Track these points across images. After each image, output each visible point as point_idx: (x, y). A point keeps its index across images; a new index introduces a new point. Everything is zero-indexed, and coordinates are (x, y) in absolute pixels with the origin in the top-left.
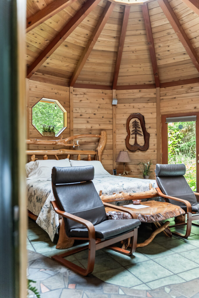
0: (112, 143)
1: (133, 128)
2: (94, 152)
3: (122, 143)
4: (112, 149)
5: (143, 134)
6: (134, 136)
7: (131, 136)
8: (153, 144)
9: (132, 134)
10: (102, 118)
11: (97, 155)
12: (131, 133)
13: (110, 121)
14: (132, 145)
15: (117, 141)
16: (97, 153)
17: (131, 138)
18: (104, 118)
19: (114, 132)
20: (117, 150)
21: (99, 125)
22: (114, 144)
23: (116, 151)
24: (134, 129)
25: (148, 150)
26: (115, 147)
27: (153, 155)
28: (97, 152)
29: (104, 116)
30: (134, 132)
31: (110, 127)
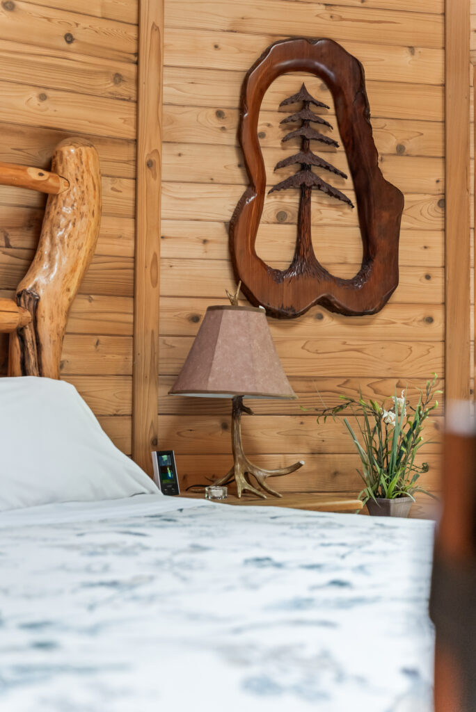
0: (127, 248)
1: (284, 140)
2: (12, 306)
3: (200, 247)
4: (131, 293)
5: (351, 196)
6: (290, 200)
7: (271, 204)
8: (422, 273)
9: (277, 188)
10: (63, 44)
11: (29, 334)
12: (272, 178)
13: (118, 78)
14: (273, 266)
15: (164, 231)
16: (28, 314)
17: (273, 217)
18: (73, 46)
19: (150, 164)
20: (164, 303)
21: (43, 97)
22: (145, 257)
23: (159, 310)
24: (294, 150)
25: (386, 314)
26: (155, 282)
27: (418, 350)
28: (36, 309)
29: (78, 34)
30: (290, 171)
31: (116, 121)
